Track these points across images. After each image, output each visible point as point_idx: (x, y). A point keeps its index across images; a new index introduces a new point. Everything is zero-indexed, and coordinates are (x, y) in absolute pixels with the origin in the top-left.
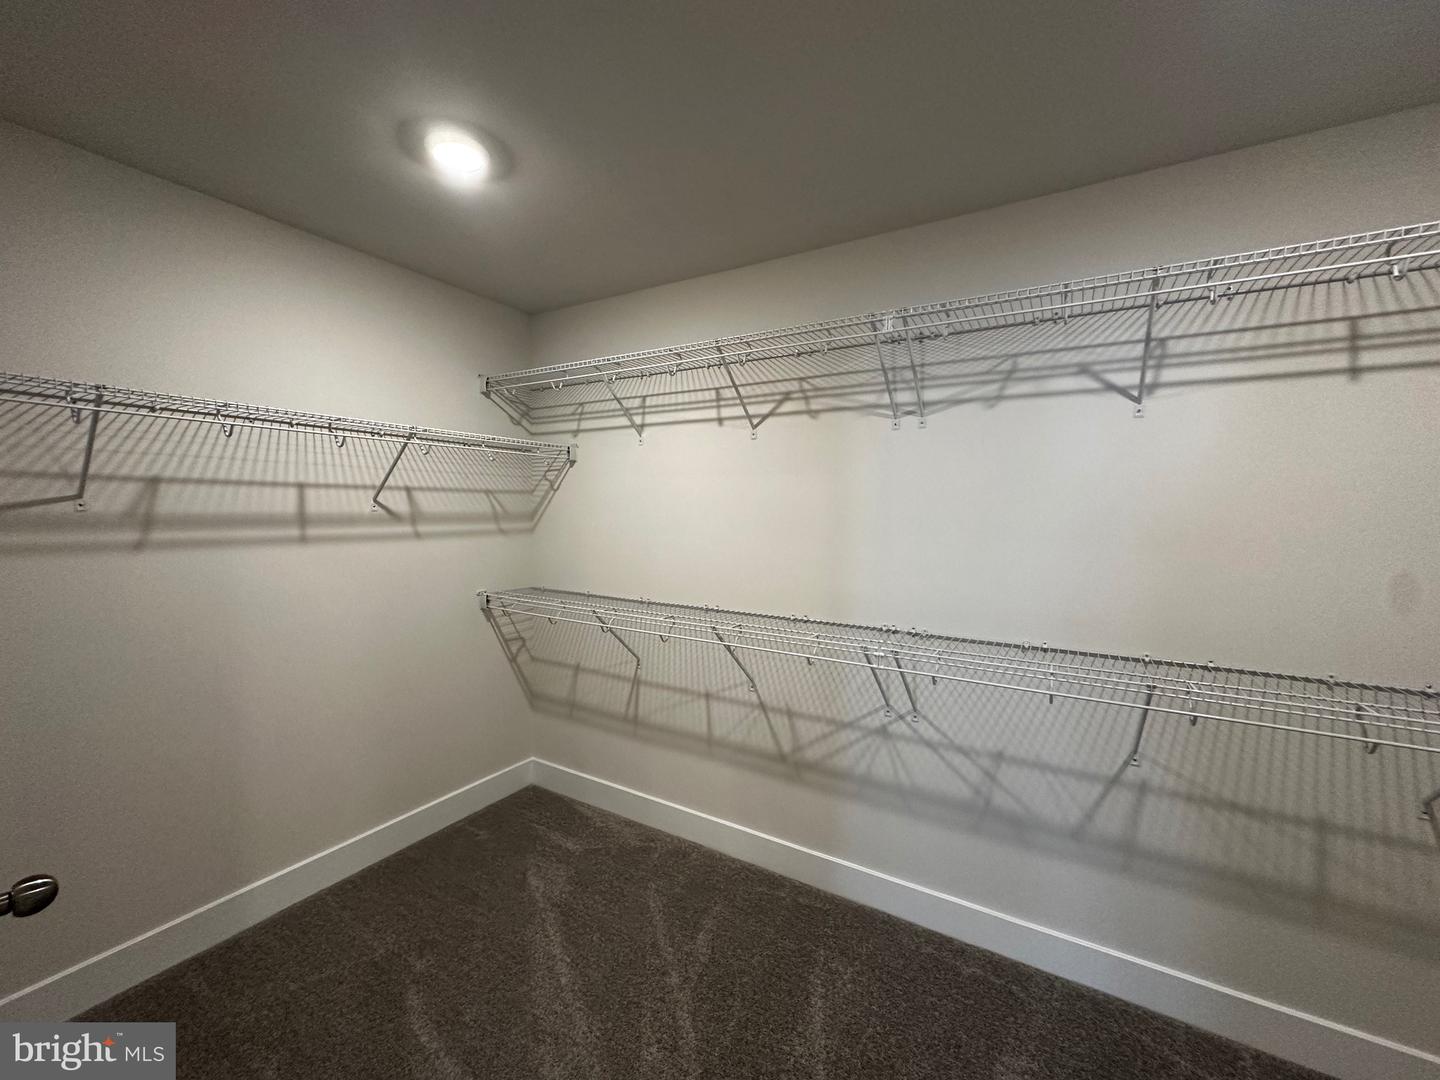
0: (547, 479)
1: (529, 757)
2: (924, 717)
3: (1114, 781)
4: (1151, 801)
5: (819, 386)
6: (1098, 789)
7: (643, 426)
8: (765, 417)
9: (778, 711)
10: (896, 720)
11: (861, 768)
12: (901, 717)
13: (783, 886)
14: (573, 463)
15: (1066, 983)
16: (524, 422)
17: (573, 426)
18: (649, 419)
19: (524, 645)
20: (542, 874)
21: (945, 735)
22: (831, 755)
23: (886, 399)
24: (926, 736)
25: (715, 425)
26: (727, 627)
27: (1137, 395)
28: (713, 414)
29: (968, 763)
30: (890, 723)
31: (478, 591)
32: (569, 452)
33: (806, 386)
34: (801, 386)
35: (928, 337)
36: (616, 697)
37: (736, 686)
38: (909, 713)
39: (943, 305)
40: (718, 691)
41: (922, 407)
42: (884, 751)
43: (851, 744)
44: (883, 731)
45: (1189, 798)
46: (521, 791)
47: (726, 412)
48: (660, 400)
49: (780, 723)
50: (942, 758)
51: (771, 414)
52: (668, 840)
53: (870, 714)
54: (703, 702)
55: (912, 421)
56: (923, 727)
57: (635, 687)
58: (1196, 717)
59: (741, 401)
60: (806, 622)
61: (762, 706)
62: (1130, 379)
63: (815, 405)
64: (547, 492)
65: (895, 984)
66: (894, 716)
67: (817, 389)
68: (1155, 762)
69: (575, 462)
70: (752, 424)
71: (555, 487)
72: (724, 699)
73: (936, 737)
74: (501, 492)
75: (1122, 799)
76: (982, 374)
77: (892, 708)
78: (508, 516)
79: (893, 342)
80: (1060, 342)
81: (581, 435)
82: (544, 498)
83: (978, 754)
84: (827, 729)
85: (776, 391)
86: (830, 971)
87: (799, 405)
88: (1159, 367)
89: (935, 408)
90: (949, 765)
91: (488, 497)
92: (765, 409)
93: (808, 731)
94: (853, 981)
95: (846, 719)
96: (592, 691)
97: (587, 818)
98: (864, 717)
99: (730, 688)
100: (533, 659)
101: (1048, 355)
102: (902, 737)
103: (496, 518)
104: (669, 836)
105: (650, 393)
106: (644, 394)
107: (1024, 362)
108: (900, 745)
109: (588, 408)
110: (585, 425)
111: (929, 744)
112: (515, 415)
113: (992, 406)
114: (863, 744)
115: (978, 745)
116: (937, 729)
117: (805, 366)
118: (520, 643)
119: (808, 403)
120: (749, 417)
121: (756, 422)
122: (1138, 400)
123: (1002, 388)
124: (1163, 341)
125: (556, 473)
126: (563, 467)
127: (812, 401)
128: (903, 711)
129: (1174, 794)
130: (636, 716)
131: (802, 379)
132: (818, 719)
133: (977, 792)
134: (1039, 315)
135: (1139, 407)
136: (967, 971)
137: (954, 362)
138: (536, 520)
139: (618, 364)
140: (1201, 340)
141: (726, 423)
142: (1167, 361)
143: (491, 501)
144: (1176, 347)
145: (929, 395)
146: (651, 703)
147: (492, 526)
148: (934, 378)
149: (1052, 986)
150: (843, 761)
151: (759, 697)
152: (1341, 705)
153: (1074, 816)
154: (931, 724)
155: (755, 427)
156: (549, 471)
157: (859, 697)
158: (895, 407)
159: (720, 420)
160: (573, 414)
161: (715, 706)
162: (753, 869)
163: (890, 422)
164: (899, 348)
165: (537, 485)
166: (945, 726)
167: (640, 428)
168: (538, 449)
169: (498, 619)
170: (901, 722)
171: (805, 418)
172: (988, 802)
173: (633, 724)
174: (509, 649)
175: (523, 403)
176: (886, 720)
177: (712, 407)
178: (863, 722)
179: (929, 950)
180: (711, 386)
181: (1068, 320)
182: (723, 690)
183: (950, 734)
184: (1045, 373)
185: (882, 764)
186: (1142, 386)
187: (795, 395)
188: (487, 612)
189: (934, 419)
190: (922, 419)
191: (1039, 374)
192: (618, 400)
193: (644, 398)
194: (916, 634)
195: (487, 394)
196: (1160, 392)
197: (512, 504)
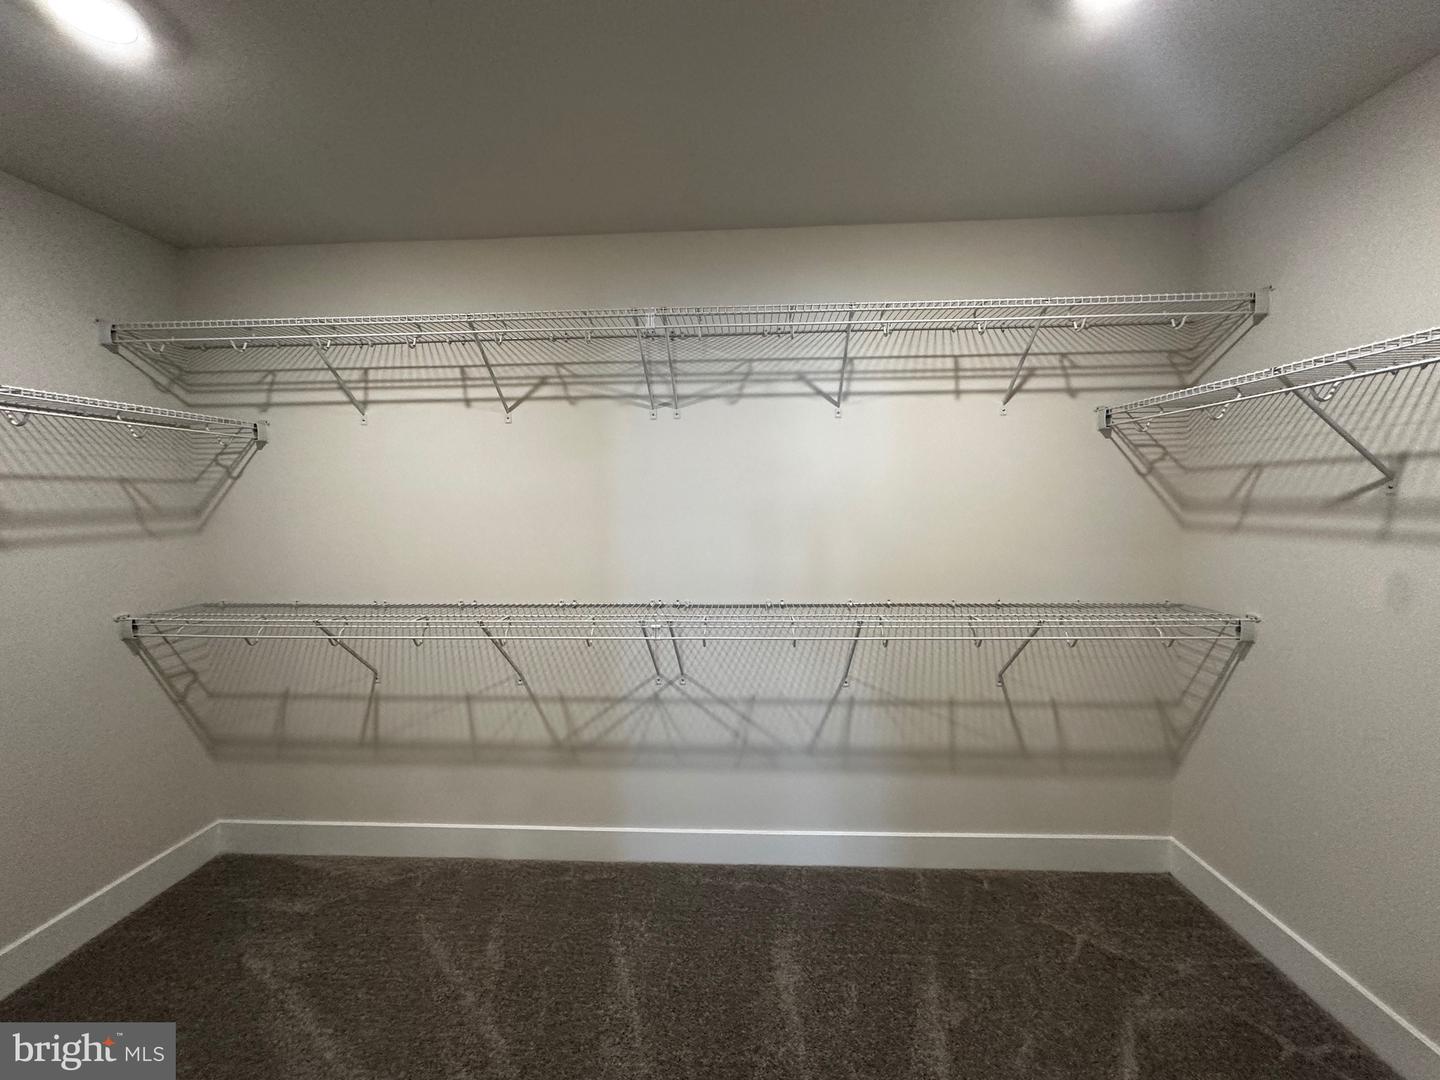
0: (218, 464)
1: (213, 820)
2: (691, 679)
3: (833, 702)
4: (857, 710)
5: (576, 372)
6: (823, 710)
7: (366, 403)
8: (519, 401)
9: (548, 700)
10: (666, 686)
11: (637, 737)
12: (671, 683)
13: (568, 870)
14: (261, 444)
15: (809, 869)
16: (177, 390)
17: (261, 398)
18: (373, 395)
19: (196, 680)
20: (265, 951)
21: (708, 691)
22: (608, 731)
23: (644, 390)
24: (694, 695)
25: (461, 406)
26: (495, 620)
27: (838, 399)
28: (458, 393)
29: (728, 711)
30: (661, 690)
31: (115, 617)
32: (256, 431)
33: (563, 372)
34: (558, 372)
35: (679, 336)
36: (348, 722)
37: (501, 683)
38: (677, 678)
39: (698, 310)
40: (481, 692)
41: (676, 400)
42: (657, 718)
43: (626, 717)
44: (656, 699)
45: (881, 703)
46: (207, 865)
47: (473, 393)
48: (388, 374)
49: (554, 711)
50: (707, 712)
51: (527, 398)
52: (430, 864)
53: (642, 685)
54: (463, 707)
55: (666, 413)
56: (691, 689)
57: (373, 706)
58: (887, 640)
59: (495, 383)
60: (575, 607)
61: (533, 698)
62: (831, 387)
63: (573, 391)
64: (221, 482)
65: (685, 919)
66: (663, 682)
67: (575, 376)
68: (858, 680)
69: (265, 443)
70: (506, 407)
71: (235, 474)
72: (489, 699)
73: (701, 694)
74: (145, 481)
75: (839, 712)
76: (725, 374)
77: (662, 676)
78: (160, 513)
79: (648, 337)
80: (783, 352)
81: (272, 410)
82: (216, 489)
83: (736, 702)
84: (601, 707)
85: (531, 374)
86: (628, 929)
87: (558, 391)
88: (849, 380)
89: (687, 401)
90: (714, 717)
91: (124, 489)
92: (521, 392)
93: (581, 713)
94: (650, 930)
95: (620, 695)
96: (307, 721)
97: (316, 871)
98: (637, 689)
99: (495, 685)
100: (211, 695)
101: (775, 362)
102: (672, 701)
103: (138, 515)
104: (429, 860)
105: (374, 365)
106: (366, 365)
107: (758, 367)
108: (671, 708)
109: (281, 377)
110: (277, 398)
111: (696, 702)
112: (163, 381)
113: (733, 403)
114: (637, 715)
115: (735, 694)
116: (702, 688)
117: (561, 352)
118: (188, 679)
119: (566, 389)
120: (503, 400)
121: (511, 405)
122: (837, 404)
123: (741, 388)
124: (852, 359)
125: (236, 456)
126: (246, 451)
127: (570, 387)
128: (672, 677)
129: (870, 703)
130: (376, 738)
131: (557, 365)
132: (592, 700)
133: (736, 734)
134: (768, 328)
135: (838, 410)
136: (739, 887)
137: (700, 361)
138: (204, 517)
139: (333, 327)
140: (874, 361)
141: (474, 404)
142: (855, 376)
143: (128, 493)
144: (860, 365)
145: (683, 389)
146: (394, 719)
147: (135, 527)
148: (686, 374)
149: (800, 875)
150: (618, 736)
151: (528, 689)
152: (960, 619)
153: (808, 736)
154: (696, 683)
155: (509, 410)
156: (221, 454)
157: (630, 671)
158: (652, 397)
159: (468, 402)
160: (259, 383)
161: (478, 707)
162: (532, 864)
163: (647, 412)
164: (654, 344)
165: (203, 472)
166: (708, 685)
167: (363, 405)
168: (207, 425)
169: (151, 651)
170: (670, 687)
171: (565, 404)
172: (745, 742)
173: (375, 747)
174: (172, 686)
175: (172, 364)
176: (657, 688)
177: (457, 386)
178: (636, 695)
179: (707, 880)
180: (454, 364)
181: (794, 335)
182: (487, 688)
183: (713, 690)
184: (772, 377)
185: (655, 729)
186: (839, 394)
187: (551, 380)
188: (134, 643)
189: (689, 411)
190: (653, 412)
191: (768, 378)
192: (334, 371)
193: (366, 370)
194: (682, 606)
195: (113, 348)
196: (851, 399)
197: (166, 498)
